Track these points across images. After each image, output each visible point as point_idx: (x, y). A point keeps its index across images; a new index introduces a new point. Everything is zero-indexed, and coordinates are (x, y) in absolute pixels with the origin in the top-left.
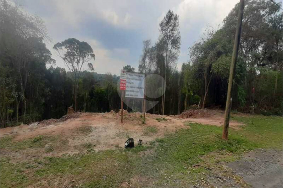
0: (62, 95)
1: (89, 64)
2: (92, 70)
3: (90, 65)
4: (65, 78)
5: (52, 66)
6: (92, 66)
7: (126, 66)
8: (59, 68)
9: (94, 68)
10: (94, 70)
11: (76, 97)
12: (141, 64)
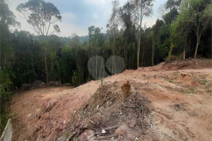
0: (32, 58)
1: (54, 26)
2: (58, 32)
3: (56, 27)
4: (32, 40)
5: (16, 30)
6: (58, 28)
7: (91, 26)
8: (23, 31)
9: (60, 30)
10: (60, 32)
11: (46, 59)
12: (108, 24)
